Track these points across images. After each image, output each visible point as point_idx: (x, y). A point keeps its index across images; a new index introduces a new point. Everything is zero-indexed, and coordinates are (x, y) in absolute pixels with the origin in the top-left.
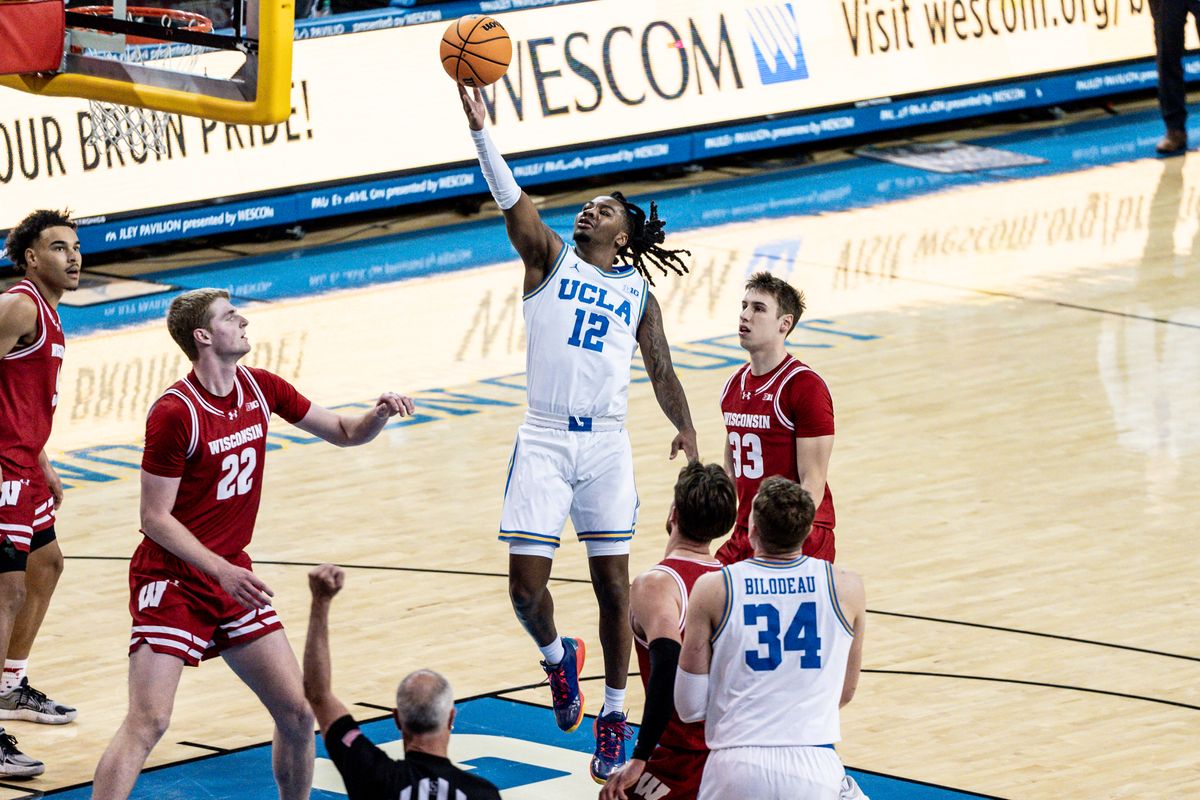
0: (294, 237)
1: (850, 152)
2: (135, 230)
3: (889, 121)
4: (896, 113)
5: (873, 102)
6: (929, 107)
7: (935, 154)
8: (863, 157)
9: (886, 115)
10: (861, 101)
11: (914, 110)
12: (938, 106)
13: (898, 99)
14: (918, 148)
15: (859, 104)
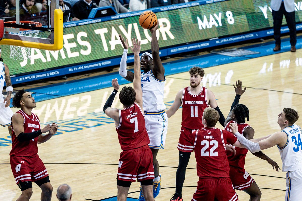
0: (65, 79)
1: (209, 52)
2: (23, 78)
3: (218, 44)
4: (220, 41)
5: (214, 39)
6: (228, 40)
7: (231, 52)
8: (212, 53)
9: (217, 42)
10: (211, 38)
11: (225, 40)
12: (231, 39)
13: (221, 38)
14: (227, 50)
15: (210, 40)
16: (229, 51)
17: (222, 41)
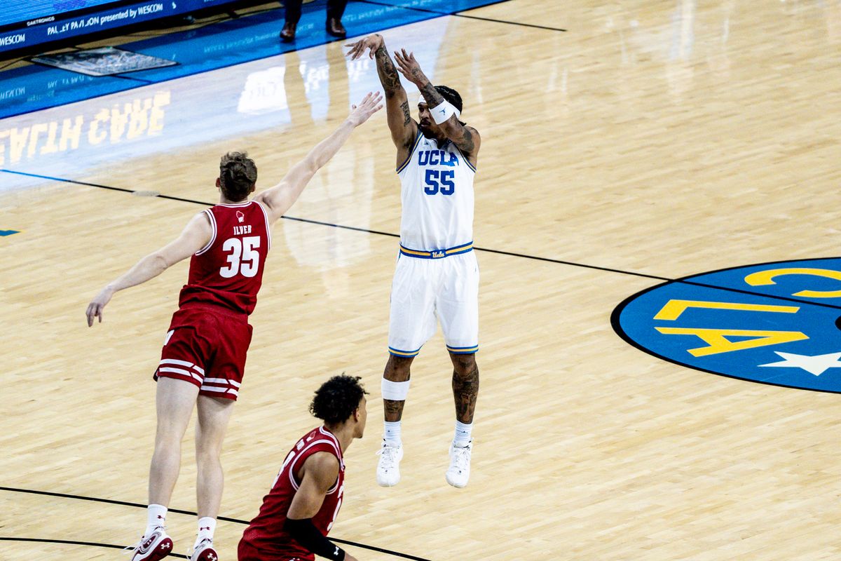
1: (28, 60)
3: (54, 35)
4: (59, 29)
5: (40, 21)
6: (85, 23)
7: (93, 60)
8: (37, 64)
9: (52, 30)
10: (30, 21)
11: (74, 25)
12: (94, 21)
13: (61, 18)
14: (82, 54)
15: (29, 24)
16: (88, 57)
17: (65, 28)
